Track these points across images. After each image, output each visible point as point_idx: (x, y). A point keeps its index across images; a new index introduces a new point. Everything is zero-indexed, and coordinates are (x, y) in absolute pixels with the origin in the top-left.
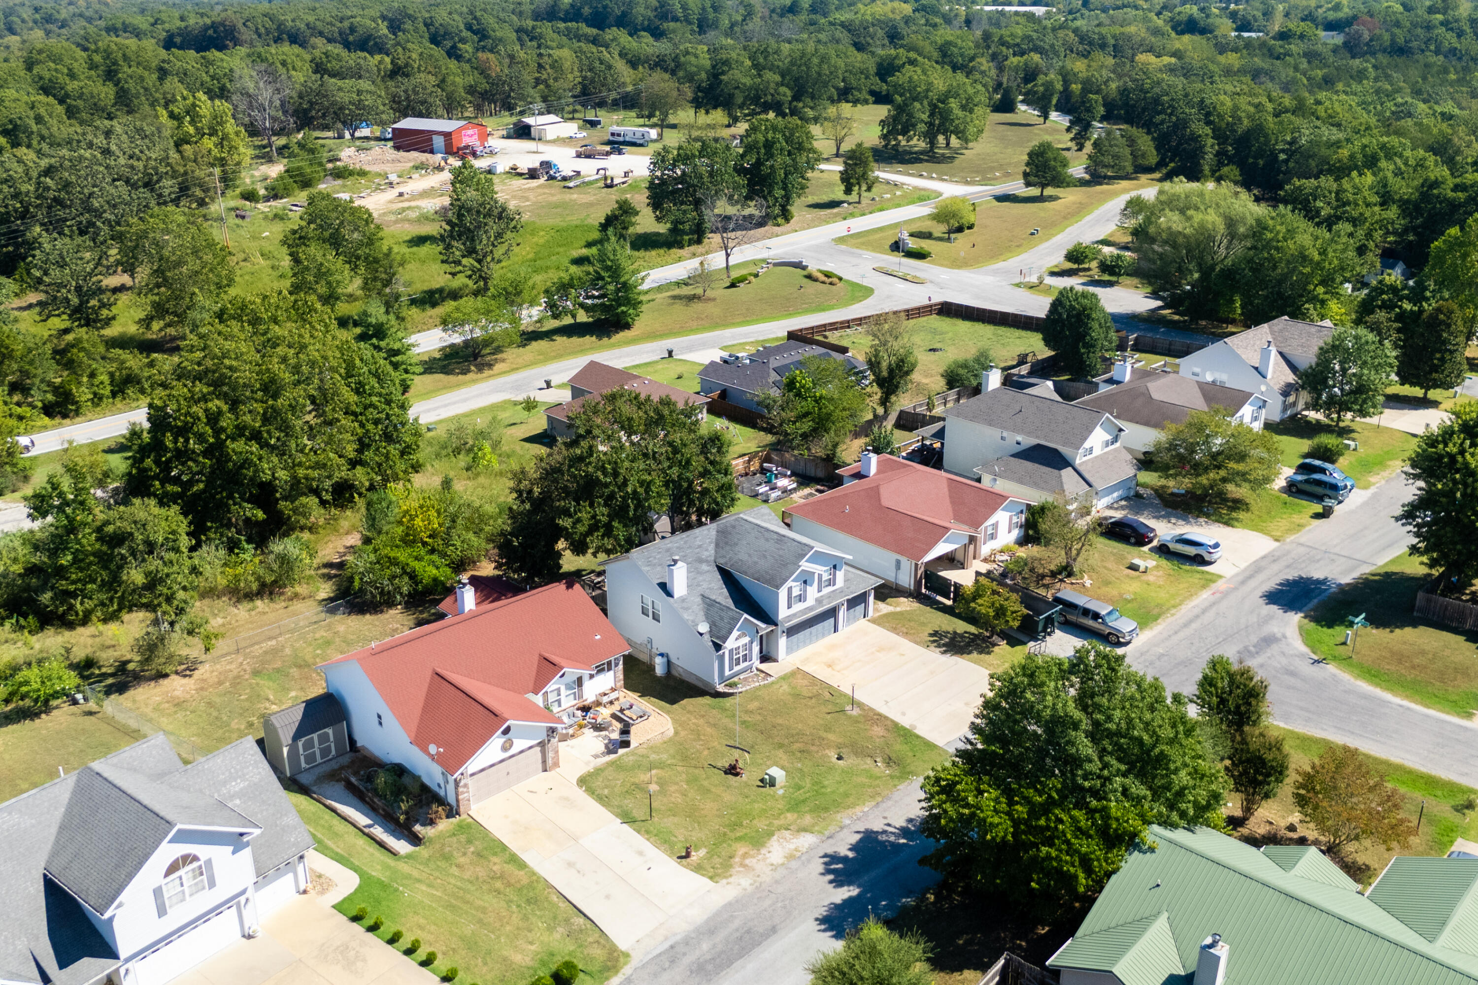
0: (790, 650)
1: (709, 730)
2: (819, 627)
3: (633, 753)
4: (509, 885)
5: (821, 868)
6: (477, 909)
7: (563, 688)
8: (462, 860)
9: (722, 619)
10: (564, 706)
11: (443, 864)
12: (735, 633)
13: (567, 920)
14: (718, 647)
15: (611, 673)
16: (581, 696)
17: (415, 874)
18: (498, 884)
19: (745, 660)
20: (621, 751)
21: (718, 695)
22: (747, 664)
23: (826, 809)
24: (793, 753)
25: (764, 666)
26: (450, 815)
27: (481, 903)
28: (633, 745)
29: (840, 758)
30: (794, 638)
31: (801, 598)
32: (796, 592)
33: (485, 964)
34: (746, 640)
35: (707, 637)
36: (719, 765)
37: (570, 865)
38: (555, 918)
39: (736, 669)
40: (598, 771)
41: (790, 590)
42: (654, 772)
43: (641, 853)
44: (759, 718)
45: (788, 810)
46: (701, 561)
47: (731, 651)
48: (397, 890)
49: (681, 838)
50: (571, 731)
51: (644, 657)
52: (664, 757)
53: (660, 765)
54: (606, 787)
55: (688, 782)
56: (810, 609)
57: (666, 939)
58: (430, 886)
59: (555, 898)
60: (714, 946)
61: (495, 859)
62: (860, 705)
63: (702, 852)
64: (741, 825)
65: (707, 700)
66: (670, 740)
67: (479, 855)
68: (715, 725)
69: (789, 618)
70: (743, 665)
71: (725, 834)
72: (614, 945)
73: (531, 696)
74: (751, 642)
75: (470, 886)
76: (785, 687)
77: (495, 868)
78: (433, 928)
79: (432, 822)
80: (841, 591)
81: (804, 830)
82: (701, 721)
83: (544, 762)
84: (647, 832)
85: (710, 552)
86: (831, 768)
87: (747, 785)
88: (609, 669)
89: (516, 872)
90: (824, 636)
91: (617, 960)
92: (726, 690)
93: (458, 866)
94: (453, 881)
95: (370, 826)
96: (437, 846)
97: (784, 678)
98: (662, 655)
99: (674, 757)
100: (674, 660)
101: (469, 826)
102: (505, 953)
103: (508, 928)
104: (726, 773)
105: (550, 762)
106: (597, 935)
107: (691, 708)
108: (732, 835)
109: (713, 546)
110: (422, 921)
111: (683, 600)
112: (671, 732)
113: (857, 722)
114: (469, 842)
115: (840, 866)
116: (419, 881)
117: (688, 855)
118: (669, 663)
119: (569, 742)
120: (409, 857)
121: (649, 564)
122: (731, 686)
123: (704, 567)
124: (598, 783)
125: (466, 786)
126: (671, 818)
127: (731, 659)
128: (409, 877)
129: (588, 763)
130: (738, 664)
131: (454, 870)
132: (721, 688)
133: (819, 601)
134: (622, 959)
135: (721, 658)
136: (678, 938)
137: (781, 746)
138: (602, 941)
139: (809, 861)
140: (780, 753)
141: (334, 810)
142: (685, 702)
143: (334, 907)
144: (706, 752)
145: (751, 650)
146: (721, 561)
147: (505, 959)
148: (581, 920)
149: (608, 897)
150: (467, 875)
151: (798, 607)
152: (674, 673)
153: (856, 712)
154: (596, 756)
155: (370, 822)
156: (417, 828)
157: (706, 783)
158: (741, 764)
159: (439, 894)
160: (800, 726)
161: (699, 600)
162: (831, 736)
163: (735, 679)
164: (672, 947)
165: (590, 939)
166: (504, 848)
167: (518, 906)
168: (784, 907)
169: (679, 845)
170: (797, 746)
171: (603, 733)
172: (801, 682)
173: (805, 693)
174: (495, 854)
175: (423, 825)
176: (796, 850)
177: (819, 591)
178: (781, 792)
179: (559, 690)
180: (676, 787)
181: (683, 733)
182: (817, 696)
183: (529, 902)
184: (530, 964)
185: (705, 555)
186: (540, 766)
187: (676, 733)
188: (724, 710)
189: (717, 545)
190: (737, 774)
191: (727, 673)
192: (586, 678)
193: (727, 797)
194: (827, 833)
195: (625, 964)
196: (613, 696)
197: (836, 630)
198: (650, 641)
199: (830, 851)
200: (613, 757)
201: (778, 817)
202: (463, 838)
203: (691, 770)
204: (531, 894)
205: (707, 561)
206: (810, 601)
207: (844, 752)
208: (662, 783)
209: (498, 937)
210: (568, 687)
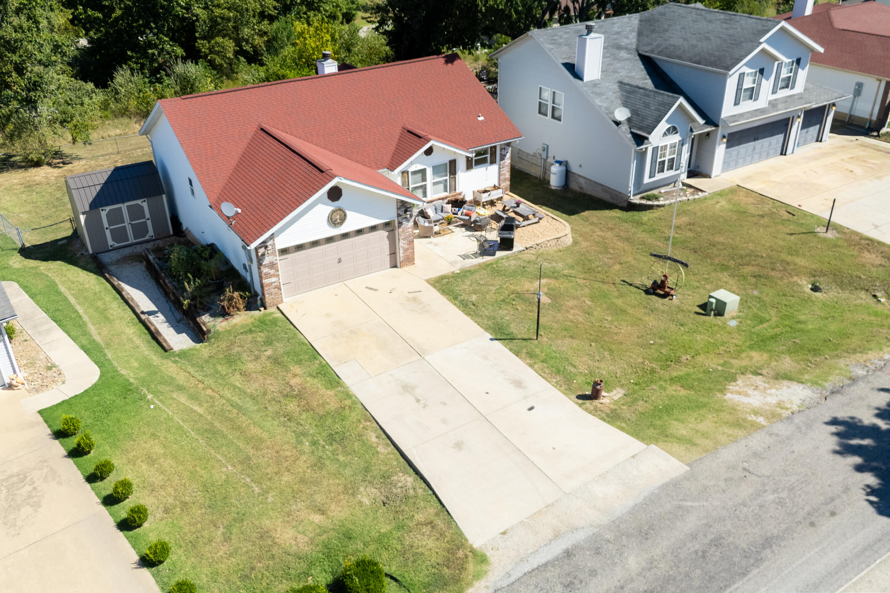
0: (727, 166)
1: (620, 244)
2: (765, 142)
3: (516, 257)
4: (308, 409)
5: (833, 443)
6: (248, 440)
7: (429, 172)
8: (251, 366)
9: (647, 105)
10: (429, 197)
11: (222, 369)
12: (663, 126)
13: (385, 477)
14: (640, 140)
15: (494, 168)
16: (453, 188)
17: (181, 378)
18: (292, 406)
19: (671, 168)
20: (500, 254)
21: (632, 207)
22: (672, 173)
23: (815, 352)
24: (745, 278)
25: (692, 181)
26: (250, 307)
27: (255, 431)
28: (518, 246)
29: (815, 289)
30: (735, 150)
31: (752, 94)
32: (748, 83)
33: (227, 539)
34: (676, 138)
35: (625, 128)
36: (637, 282)
37: (407, 388)
38: (367, 470)
39: (659, 176)
40: (464, 274)
41: (742, 76)
42: (543, 281)
43: (518, 384)
44: (689, 234)
45: (751, 347)
46: (619, 47)
47: (655, 149)
48: (143, 398)
49: (583, 369)
50: (436, 229)
51: (536, 172)
52: (560, 265)
53: (554, 275)
54: (475, 292)
55: (592, 298)
56: (762, 111)
57: (557, 536)
58: (194, 397)
59: (372, 437)
60: (651, 564)
61: (296, 369)
62: (838, 228)
63: (617, 394)
64: (678, 361)
65: (616, 213)
66: (568, 248)
67: (276, 361)
68: (627, 240)
69: (734, 118)
70: (667, 174)
71: (653, 371)
72: (461, 534)
73: (384, 171)
74: (682, 143)
75: (250, 405)
76: (723, 203)
77: (293, 382)
78: (167, 463)
79: (224, 314)
80: (800, 97)
81: (788, 377)
82: (609, 234)
83: (393, 253)
84: (531, 355)
85: (631, 40)
86: (807, 300)
87: (680, 310)
88: (493, 162)
89: (323, 391)
90: (768, 156)
91: (462, 568)
92: (644, 202)
93: (243, 374)
94: (228, 394)
95: (150, 313)
96: (223, 345)
97: (721, 194)
98: (560, 163)
99: (572, 267)
100: (574, 169)
101: (274, 322)
102: (267, 523)
103: (286, 478)
104: (647, 292)
105: (401, 255)
106: (432, 510)
107: (595, 220)
108: (665, 374)
109: (634, 34)
110: (158, 450)
111: (594, 84)
112: (569, 240)
113: (836, 246)
114: (268, 342)
115: (866, 442)
116: (180, 388)
117: (595, 395)
118: (568, 174)
119: (432, 239)
120: (183, 354)
121: (553, 42)
122: (648, 198)
123: (623, 54)
124: (465, 286)
125: (273, 265)
126: (568, 341)
127: (654, 161)
128: (170, 381)
129: (452, 263)
130: (662, 170)
131: (237, 380)
132: (636, 200)
133: (773, 104)
134: (471, 566)
135: (642, 156)
136: (580, 536)
137: (724, 268)
138: (440, 523)
139: (809, 425)
140: (724, 276)
141: (119, 291)
142: (586, 213)
143: (40, 412)
144: (617, 267)
145: (680, 154)
146: (646, 51)
147: (264, 535)
148: (410, 480)
149: (459, 445)
150: (252, 388)
151: (747, 106)
152: (574, 186)
153: (831, 235)
154: (465, 257)
155: (153, 307)
156: (206, 319)
157: (619, 302)
158: (670, 282)
159: (200, 411)
160: (751, 246)
161: (616, 87)
162: (800, 261)
163: (655, 192)
164: (568, 554)
165: (420, 517)
166: (314, 354)
167: (314, 443)
168: (781, 503)
169: (580, 379)
170: (747, 270)
171: (478, 233)
172: (743, 199)
173: (752, 209)
174: (299, 362)
175: (213, 315)
176: (780, 405)
177: (774, 92)
178: (733, 323)
179: (423, 172)
180: (575, 302)
181: (585, 244)
182: (771, 215)
183: (331, 438)
184: (306, 549)
185: (624, 42)
186: (387, 259)
187: (575, 243)
188: (640, 223)
189: (640, 34)
190: (666, 295)
191: (647, 180)
192: (461, 164)
193: (651, 321)
194: (828, 385)
195: (477, 576)
196: (495, 195)
197: (783, 153)
198: (546, 149)
199: (843, 414)
200: (487, 259)
201: (738, 354)
202: (261, 337)
203: (597, 285)
204: (338, 427)
205: (627, 49)
206: (762, 102)
207: (822, 282)
208: (554, 295)
209: (265, 492)
210: (436, 170)
